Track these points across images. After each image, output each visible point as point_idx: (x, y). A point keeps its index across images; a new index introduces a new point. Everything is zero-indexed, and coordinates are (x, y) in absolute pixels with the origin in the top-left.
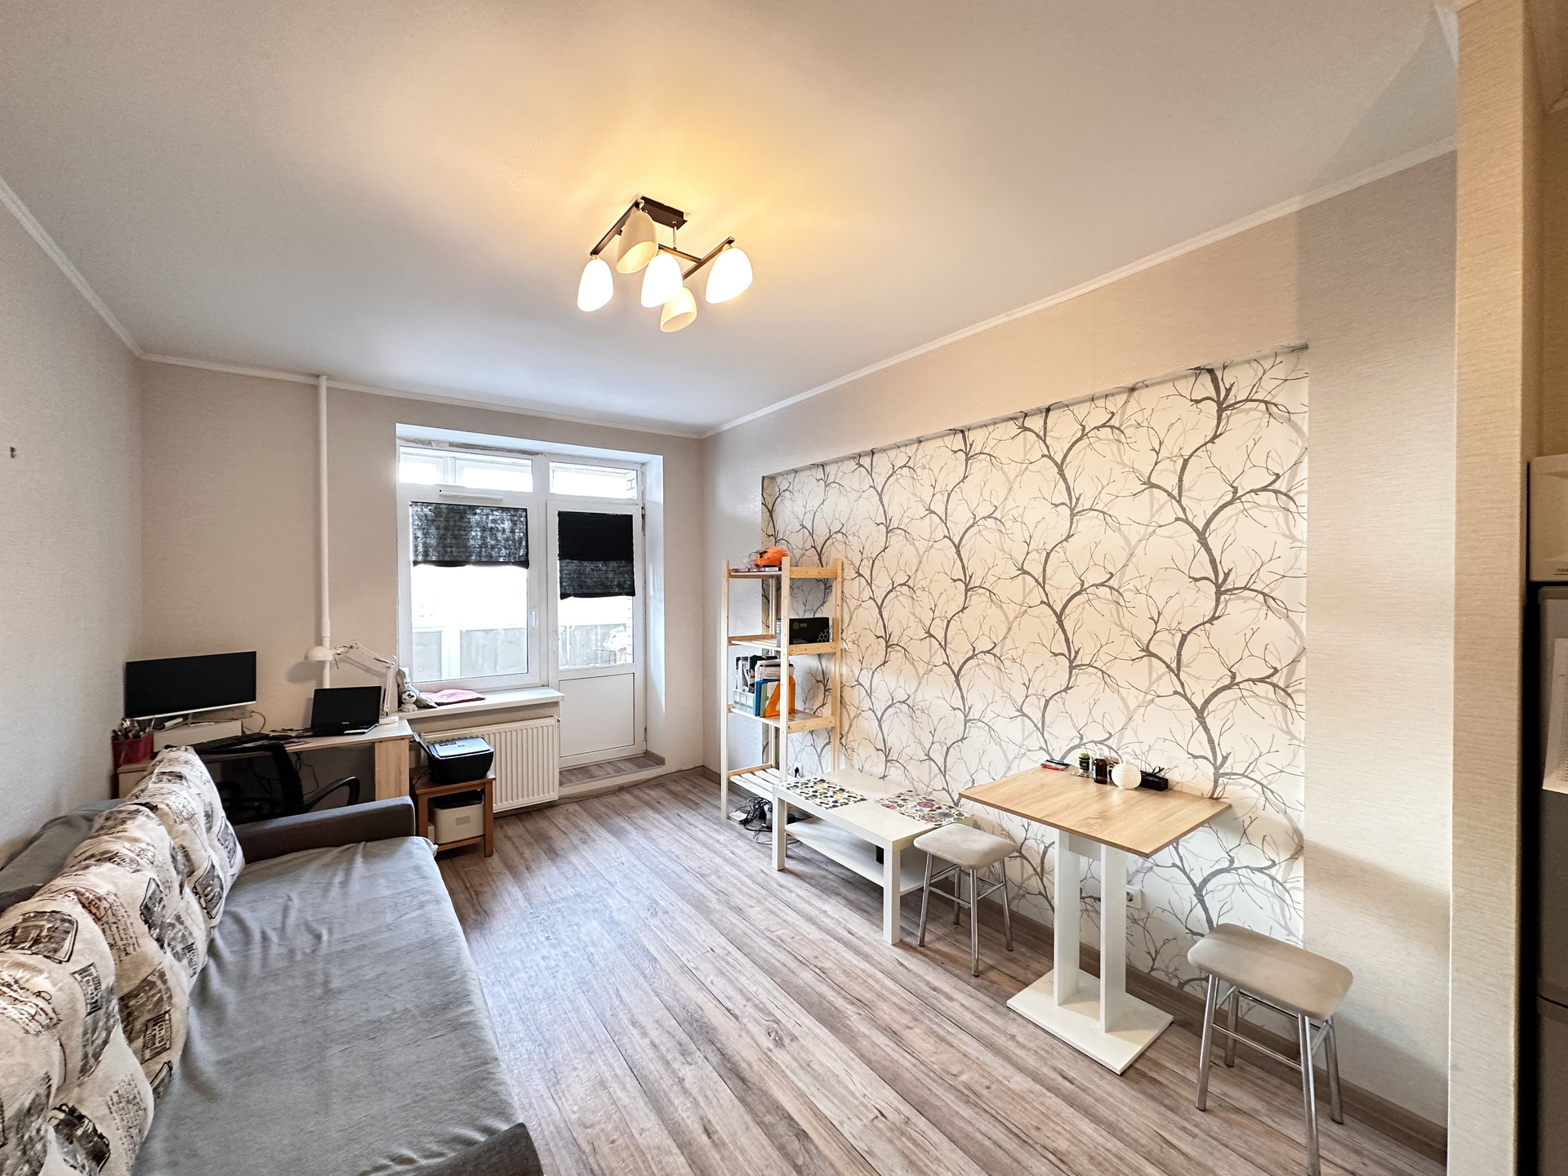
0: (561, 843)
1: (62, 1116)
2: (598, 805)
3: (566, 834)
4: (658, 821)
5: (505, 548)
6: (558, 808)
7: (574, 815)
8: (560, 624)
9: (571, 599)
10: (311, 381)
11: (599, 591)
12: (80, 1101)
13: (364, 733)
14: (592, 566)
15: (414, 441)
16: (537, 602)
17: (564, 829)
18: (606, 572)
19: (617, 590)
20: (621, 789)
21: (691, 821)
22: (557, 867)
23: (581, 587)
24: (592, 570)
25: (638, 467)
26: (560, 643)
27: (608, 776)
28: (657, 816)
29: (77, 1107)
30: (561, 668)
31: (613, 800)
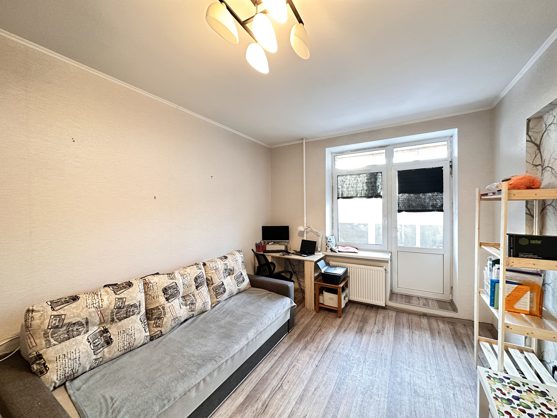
0: (368, 328)
1: (103, 329)
2: (405, 318)
3: (375, 324)
4: (427, 343)
5: (372, 190)
6: (386, 310)
7: (389, 317)
8: (398, 224)
9: (404, 213)
10: (301, 142)
11: (420, 209)
12: (110, 328)
13: (305, 256)
14: (416, 196)
15: (339, 153)
16: (387, 214)
17: (377, 322)
18: (425, 199)
19: (431, 208)
20: (424, 315)
21: (448, 355)
22: (355, 337)
23: (409, 207)
24: (416, 198)
25: (448, 139)
26: (399, 233)
27: (418, 305)
28: (429, 340)
29: (108, 329)
30: (399, 245)
31: (415, 319)
